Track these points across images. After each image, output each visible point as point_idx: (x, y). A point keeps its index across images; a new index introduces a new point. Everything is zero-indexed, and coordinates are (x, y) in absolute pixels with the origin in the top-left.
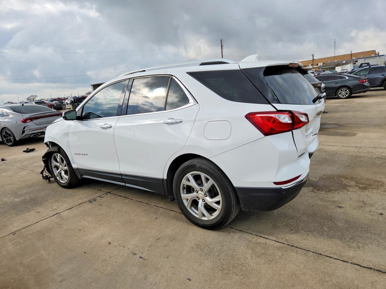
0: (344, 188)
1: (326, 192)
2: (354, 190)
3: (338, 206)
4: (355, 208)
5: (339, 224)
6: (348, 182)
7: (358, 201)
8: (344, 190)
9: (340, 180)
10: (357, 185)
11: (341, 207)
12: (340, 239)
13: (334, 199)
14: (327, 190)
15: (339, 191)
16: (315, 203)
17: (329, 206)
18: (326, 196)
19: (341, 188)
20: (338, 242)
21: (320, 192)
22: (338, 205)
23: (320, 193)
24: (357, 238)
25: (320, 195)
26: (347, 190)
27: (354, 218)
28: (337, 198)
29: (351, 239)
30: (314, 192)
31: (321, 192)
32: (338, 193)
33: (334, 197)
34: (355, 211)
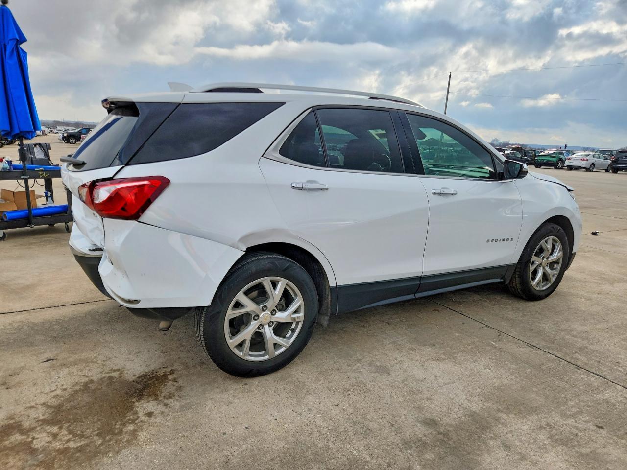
0: (58, 409)
1: (92, 381)
2: (33, 414)
3: (53, 360)
4: (22, 368)
5: (42, 338)
6: (55, 436)
7: (19, 384)
8: (56, 404)
9: (82, 436)
10: (28, 436)
11: (47, 361)
12: (34, 324)
13: (66, 371)
14: (92, 387)
15: (66, 394)
16: (96, 351)
17: (68, 355)
18: (85, 372)
19: (67, 406)
20: (36, 321)
21: (104, 375)
22: (54, 362)
23: (101, 373)
24: (13, 332)
25: (100, 370)
26: (48, 407)
27: (22, 352)
28: (61, 376)
29: (21, 328)
30: (114, 371)
31: (100, 376)
32: (65, 390)
33: (70, 375)
34: (22, 365)
